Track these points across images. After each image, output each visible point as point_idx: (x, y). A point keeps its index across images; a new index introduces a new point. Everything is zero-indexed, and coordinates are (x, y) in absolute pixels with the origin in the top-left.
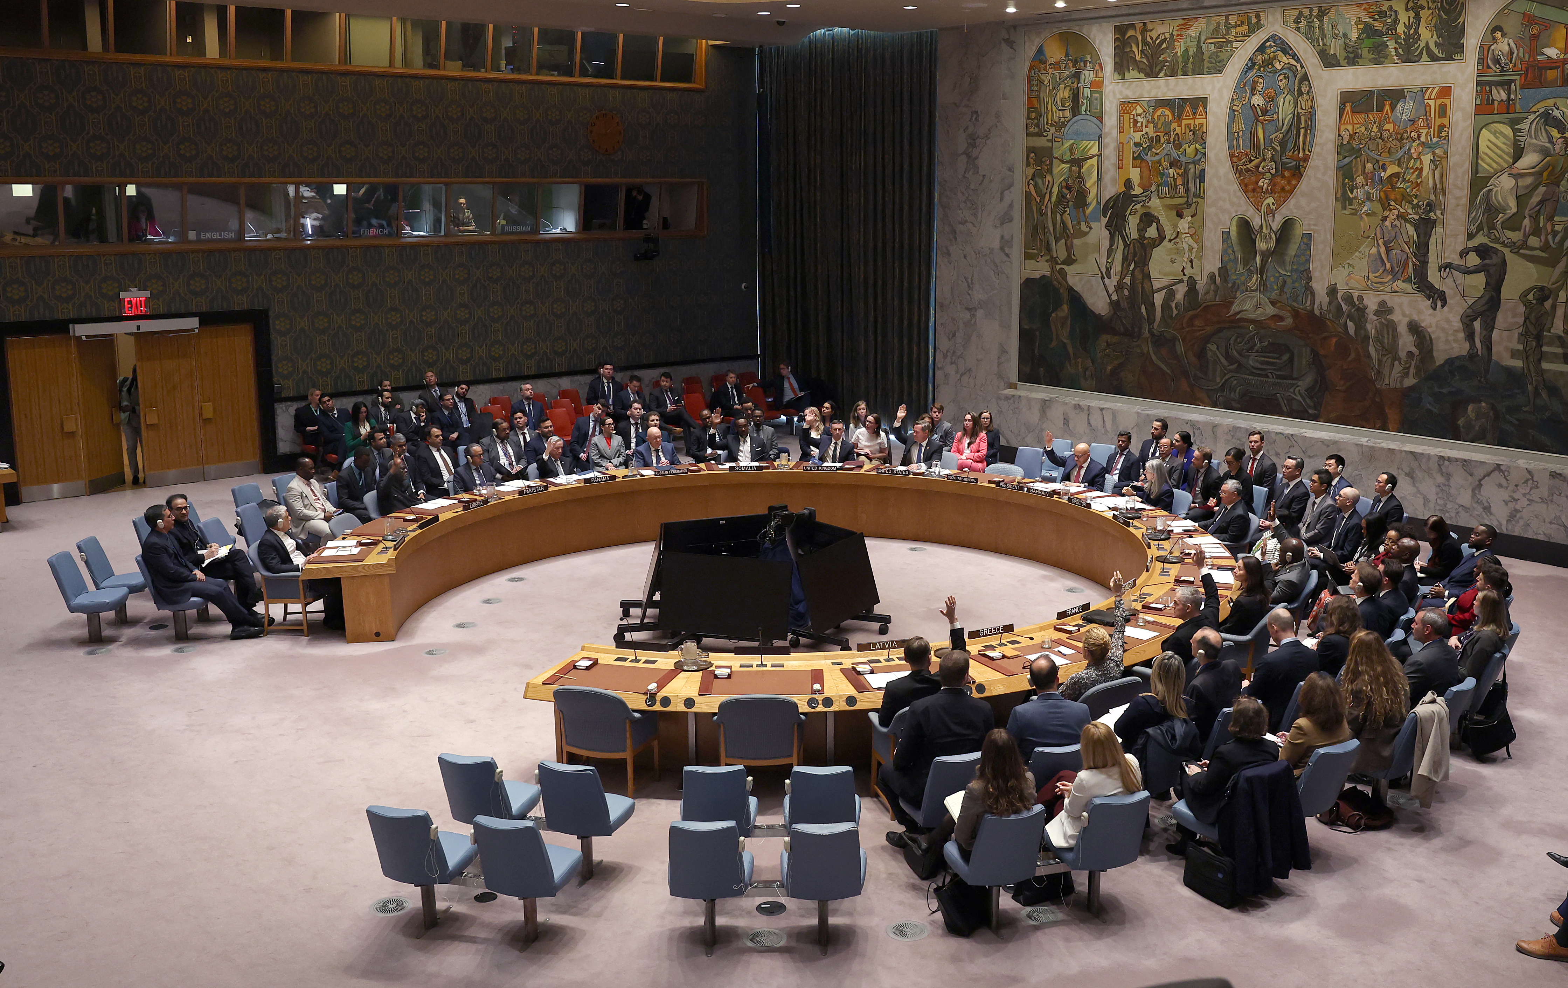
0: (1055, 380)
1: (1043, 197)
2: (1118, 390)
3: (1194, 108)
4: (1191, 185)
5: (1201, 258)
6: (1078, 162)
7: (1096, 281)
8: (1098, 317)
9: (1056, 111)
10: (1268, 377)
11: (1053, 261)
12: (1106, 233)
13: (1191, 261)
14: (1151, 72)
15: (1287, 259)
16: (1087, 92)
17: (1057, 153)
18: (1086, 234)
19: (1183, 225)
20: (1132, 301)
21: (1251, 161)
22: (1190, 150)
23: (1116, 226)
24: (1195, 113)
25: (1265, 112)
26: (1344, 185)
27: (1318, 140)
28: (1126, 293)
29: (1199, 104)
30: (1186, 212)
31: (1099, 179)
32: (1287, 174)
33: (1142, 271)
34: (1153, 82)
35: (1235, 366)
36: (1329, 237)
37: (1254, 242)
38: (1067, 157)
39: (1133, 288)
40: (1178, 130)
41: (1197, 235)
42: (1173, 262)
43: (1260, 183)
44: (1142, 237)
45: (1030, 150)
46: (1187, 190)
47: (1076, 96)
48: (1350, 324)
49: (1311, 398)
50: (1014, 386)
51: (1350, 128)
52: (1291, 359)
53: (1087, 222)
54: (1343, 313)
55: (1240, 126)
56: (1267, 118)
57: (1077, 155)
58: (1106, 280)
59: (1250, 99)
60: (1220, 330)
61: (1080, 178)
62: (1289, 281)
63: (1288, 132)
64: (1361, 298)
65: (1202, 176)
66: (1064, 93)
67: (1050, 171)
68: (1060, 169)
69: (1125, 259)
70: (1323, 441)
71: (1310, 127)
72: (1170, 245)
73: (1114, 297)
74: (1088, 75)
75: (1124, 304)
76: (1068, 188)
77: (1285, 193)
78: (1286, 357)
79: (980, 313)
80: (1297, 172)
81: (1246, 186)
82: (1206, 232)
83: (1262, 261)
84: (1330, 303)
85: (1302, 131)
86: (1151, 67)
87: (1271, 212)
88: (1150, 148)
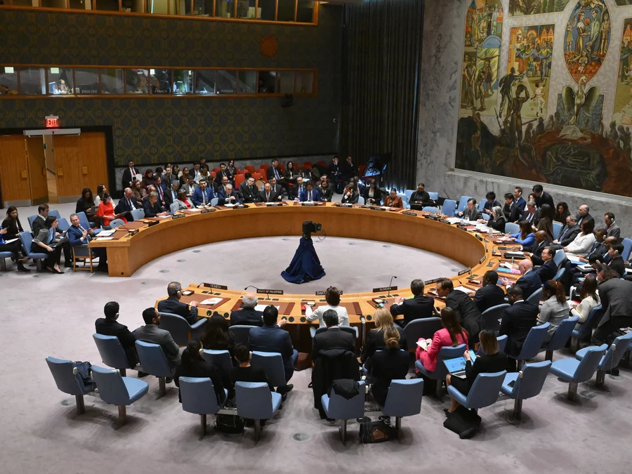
0: (472, 168)
1: (471, 78)
2: (502, 174)
3: (548, 31)
4: (544, 71)
5: (546, 107)
6: (488, 60)
7: (494, 119)
8: (495, 137)
9: (479, 33)
10: (576, 168)
11: (474, 109)
12: (500, 95)
13: (541, 109)
14: (527, 12)
15: (591, 108)
16: (495, 23)
17: (479, 55)
18: (491, 95)
19: (539, 91)
20: (511, 129)
21: (575, 57)
22: (544, 52)
23: (505, 91)
24: (548, 33)
25: (584, 31)
26: (623, 69)
27: (611, 45)
28: (508, 125)
29: (549, 28)
30: (540, 84)
31: (498, 68)
32: (593, 63)
33: (517, 114)
34: (528, 16)
35: (560, 163)
36: (613, 98)
37: (574, 99)
38: (483, 57)
39: (512, 123)
40: (539, 42)
41: (545, 95)
42: (532, 109)
43: (579, 69)
44: (518, 97)
45: (466, 53)
46: (542, 73)
47: (489, 25)
48: (621, 142)
49: (598, 180)
50: (452, 170)
51: (629, 38)
52: (589, 160)
53: (492, 90)
54: (618, 136)
55: (570, 39)
56: (585, 34)
57: (488, 56)
58: (499, 119)
59: (577, 24)
60: (554, 145)
61: (489, 67)
62: (591, 119)
63: (595, 41)
64: (628, 129)
65: (549, 66)
66: (484, 24)
67: (475, 64)
68: (480, 63)
69: (509, 108)
70: (602, 202)
71: (608, 39)
72: (531, 101)
73: (503, 127)
74: (496, 15)
75: (507, 131)
76: (483, 72)
77: (591, 74)
78: (586, 159)
79: (438, 134)
80: (599, 62)
81: (572, 70)
82: (550, 93)
83: (577, 109)
84: (611, 131)
85: (603, 41)
86: (527, 9)
87: (585, 84)
88: (524, 51)
